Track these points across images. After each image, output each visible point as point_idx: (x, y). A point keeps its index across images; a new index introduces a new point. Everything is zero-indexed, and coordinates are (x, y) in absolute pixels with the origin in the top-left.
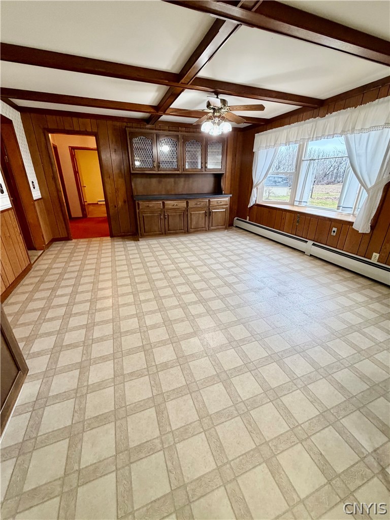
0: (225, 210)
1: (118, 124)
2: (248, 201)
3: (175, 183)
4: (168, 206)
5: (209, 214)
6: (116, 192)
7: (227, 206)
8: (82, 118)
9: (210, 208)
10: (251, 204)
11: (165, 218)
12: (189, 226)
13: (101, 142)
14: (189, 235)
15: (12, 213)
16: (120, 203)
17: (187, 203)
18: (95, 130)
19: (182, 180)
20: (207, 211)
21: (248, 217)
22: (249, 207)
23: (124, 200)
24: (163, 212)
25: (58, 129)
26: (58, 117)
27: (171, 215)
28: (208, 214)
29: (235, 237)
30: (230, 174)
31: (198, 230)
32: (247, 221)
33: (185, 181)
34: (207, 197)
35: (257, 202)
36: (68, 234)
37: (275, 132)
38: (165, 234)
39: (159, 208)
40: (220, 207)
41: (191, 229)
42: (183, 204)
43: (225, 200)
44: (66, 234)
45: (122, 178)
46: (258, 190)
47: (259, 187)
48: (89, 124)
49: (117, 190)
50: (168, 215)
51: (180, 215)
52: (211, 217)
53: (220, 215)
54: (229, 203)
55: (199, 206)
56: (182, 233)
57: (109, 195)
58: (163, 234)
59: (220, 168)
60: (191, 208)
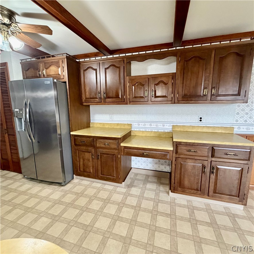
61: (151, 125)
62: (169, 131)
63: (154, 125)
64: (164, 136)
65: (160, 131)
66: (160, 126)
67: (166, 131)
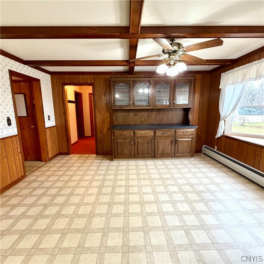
0: (191, 139)
1: (108, 76)
2: (216, 133)
3: (148, 115)
4: (137, 135)
5: (175, 142)
6: (103, 122)
7: (193, 136)
8: (85, 75)
9: (176, 137)
10: (219, 135)
11: (135, 144)
12: (156, 152)
13: (96, 89)
14: (156, 159)
16: (105, 130)
17: (155, 133)
18: (93, 82)
19: (154, 113)
20: (173, 140)
21: (216, 147)
22: (216, 137)
23: (108, 128)
24: (133, 139)
25: (70, 83)
26: (71, 76)
27: (140, 142)
28: (173, 143)
29: (201, 166)
30: (198, 108)
31: (164, 155)
32: (215, 150)
33: (156, 114)
34: (174, 127)
35: (225, 134)
36: (68, 150)
37: (242, 69)
38: (134, 157)
39: (130, 136)
40: (186, 136)
41: (158, 154)
43: (191, 130)
44: (67, 150)
45: (108, 112)
46: (226, 123)
47: (227, 120)
48: (89, 78)
50: (137, 142)
51: (148, 142)
52: (177, 145)
53: (186, 144)
54: (194, 133)
55: (165, 135)
56: (149, 157)
57: (98, 125)
58: (132, 157)
59: (188, 103)
60: (158, 137)
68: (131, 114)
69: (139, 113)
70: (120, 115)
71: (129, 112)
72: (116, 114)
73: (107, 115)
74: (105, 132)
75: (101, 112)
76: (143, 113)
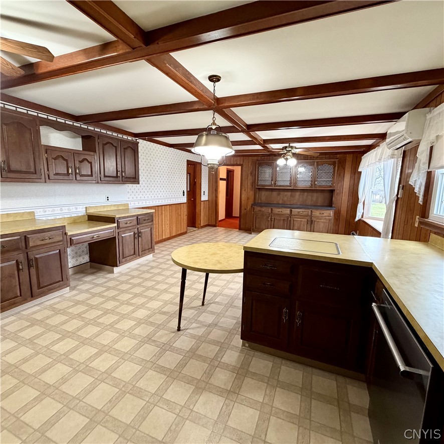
0: (328, 221)
4: (274, 212)
5: (311, 222)
6: (247, 199)
7: (331, 218)
9: (312, 218)
11: (272, 220)
13: (244, 169)
15: (185, 205)
16: (249, 207)
17: (291, 211)
18: (242, 163)
20: (310, 220)
22: (355, 221)
24: (271, 216)
27: (277, 219)
28: (309, 223)
34: (310, 208)
35: (364, 219)
36: (216, 224)
39: (268, 213)
40: (322, 217)
42: (287, 211)
43: (329, 212)
45: (253, 190)
49: (248, 199)
50: (274, 218)
51: (284, 220)
52: (312, 225)
54: (332, 215)
55: (301, 214)
57: (243, 202)
59: (330, 185)
60: (294, 215)
61: (61, 210)
62: (82, 214)
63: (65, 210)
64: (80, 220)
65: (73, 215)
66: (73, 209)
67: (80, 215)
68: (275, 193)
69: (282, 193)
70: (264, 193)
71: (272, 191)
72: (260, 192)
73: (251, 194)
74: (248, 209)
75: (246, 190)
76: (286, 193)
